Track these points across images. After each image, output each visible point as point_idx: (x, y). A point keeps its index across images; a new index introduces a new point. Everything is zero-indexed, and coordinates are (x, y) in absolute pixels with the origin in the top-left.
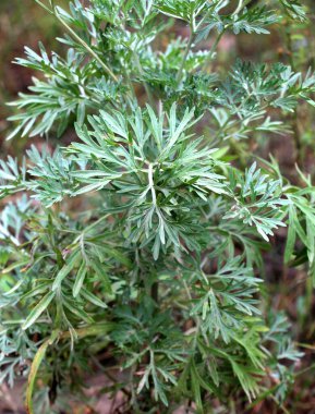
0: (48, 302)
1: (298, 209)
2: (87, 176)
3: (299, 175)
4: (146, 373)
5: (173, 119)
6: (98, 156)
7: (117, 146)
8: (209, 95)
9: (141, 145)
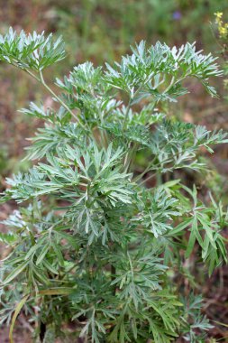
0: (23, 268)
1: (199, 221)
2: (42, 185)
3: (210, 200)
4: (88, 324)
5: (109, 153)
6: (52, 172)
7: (68, 167)
8: (138, 140)
9: (87, 168)
